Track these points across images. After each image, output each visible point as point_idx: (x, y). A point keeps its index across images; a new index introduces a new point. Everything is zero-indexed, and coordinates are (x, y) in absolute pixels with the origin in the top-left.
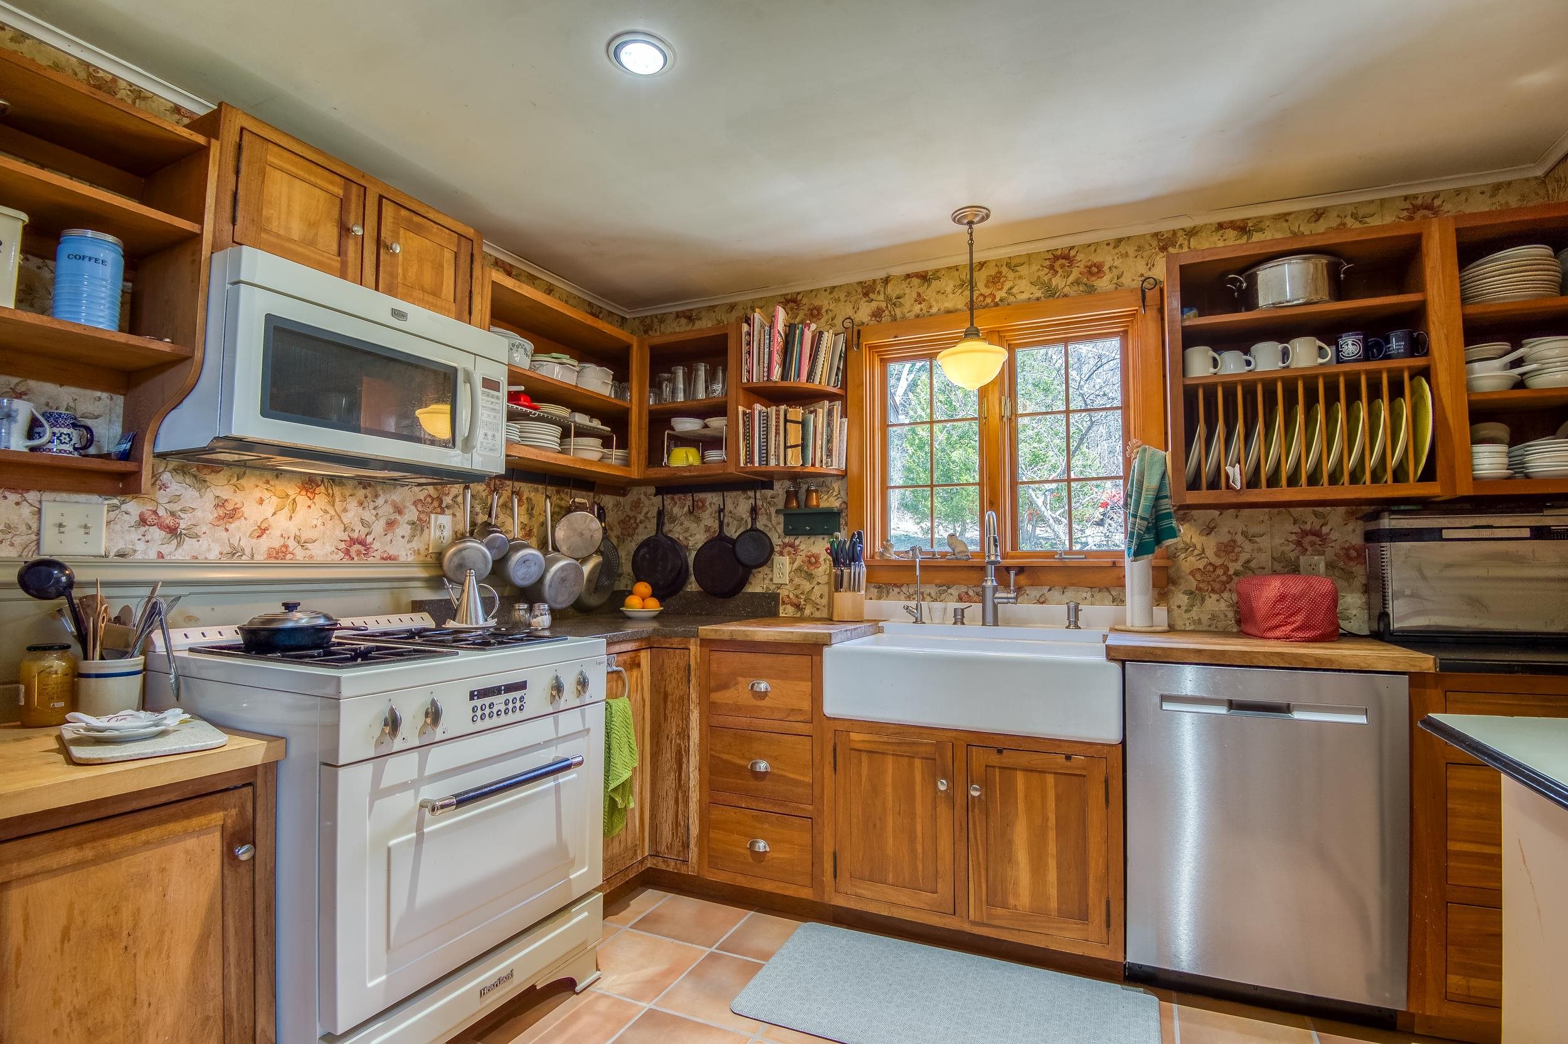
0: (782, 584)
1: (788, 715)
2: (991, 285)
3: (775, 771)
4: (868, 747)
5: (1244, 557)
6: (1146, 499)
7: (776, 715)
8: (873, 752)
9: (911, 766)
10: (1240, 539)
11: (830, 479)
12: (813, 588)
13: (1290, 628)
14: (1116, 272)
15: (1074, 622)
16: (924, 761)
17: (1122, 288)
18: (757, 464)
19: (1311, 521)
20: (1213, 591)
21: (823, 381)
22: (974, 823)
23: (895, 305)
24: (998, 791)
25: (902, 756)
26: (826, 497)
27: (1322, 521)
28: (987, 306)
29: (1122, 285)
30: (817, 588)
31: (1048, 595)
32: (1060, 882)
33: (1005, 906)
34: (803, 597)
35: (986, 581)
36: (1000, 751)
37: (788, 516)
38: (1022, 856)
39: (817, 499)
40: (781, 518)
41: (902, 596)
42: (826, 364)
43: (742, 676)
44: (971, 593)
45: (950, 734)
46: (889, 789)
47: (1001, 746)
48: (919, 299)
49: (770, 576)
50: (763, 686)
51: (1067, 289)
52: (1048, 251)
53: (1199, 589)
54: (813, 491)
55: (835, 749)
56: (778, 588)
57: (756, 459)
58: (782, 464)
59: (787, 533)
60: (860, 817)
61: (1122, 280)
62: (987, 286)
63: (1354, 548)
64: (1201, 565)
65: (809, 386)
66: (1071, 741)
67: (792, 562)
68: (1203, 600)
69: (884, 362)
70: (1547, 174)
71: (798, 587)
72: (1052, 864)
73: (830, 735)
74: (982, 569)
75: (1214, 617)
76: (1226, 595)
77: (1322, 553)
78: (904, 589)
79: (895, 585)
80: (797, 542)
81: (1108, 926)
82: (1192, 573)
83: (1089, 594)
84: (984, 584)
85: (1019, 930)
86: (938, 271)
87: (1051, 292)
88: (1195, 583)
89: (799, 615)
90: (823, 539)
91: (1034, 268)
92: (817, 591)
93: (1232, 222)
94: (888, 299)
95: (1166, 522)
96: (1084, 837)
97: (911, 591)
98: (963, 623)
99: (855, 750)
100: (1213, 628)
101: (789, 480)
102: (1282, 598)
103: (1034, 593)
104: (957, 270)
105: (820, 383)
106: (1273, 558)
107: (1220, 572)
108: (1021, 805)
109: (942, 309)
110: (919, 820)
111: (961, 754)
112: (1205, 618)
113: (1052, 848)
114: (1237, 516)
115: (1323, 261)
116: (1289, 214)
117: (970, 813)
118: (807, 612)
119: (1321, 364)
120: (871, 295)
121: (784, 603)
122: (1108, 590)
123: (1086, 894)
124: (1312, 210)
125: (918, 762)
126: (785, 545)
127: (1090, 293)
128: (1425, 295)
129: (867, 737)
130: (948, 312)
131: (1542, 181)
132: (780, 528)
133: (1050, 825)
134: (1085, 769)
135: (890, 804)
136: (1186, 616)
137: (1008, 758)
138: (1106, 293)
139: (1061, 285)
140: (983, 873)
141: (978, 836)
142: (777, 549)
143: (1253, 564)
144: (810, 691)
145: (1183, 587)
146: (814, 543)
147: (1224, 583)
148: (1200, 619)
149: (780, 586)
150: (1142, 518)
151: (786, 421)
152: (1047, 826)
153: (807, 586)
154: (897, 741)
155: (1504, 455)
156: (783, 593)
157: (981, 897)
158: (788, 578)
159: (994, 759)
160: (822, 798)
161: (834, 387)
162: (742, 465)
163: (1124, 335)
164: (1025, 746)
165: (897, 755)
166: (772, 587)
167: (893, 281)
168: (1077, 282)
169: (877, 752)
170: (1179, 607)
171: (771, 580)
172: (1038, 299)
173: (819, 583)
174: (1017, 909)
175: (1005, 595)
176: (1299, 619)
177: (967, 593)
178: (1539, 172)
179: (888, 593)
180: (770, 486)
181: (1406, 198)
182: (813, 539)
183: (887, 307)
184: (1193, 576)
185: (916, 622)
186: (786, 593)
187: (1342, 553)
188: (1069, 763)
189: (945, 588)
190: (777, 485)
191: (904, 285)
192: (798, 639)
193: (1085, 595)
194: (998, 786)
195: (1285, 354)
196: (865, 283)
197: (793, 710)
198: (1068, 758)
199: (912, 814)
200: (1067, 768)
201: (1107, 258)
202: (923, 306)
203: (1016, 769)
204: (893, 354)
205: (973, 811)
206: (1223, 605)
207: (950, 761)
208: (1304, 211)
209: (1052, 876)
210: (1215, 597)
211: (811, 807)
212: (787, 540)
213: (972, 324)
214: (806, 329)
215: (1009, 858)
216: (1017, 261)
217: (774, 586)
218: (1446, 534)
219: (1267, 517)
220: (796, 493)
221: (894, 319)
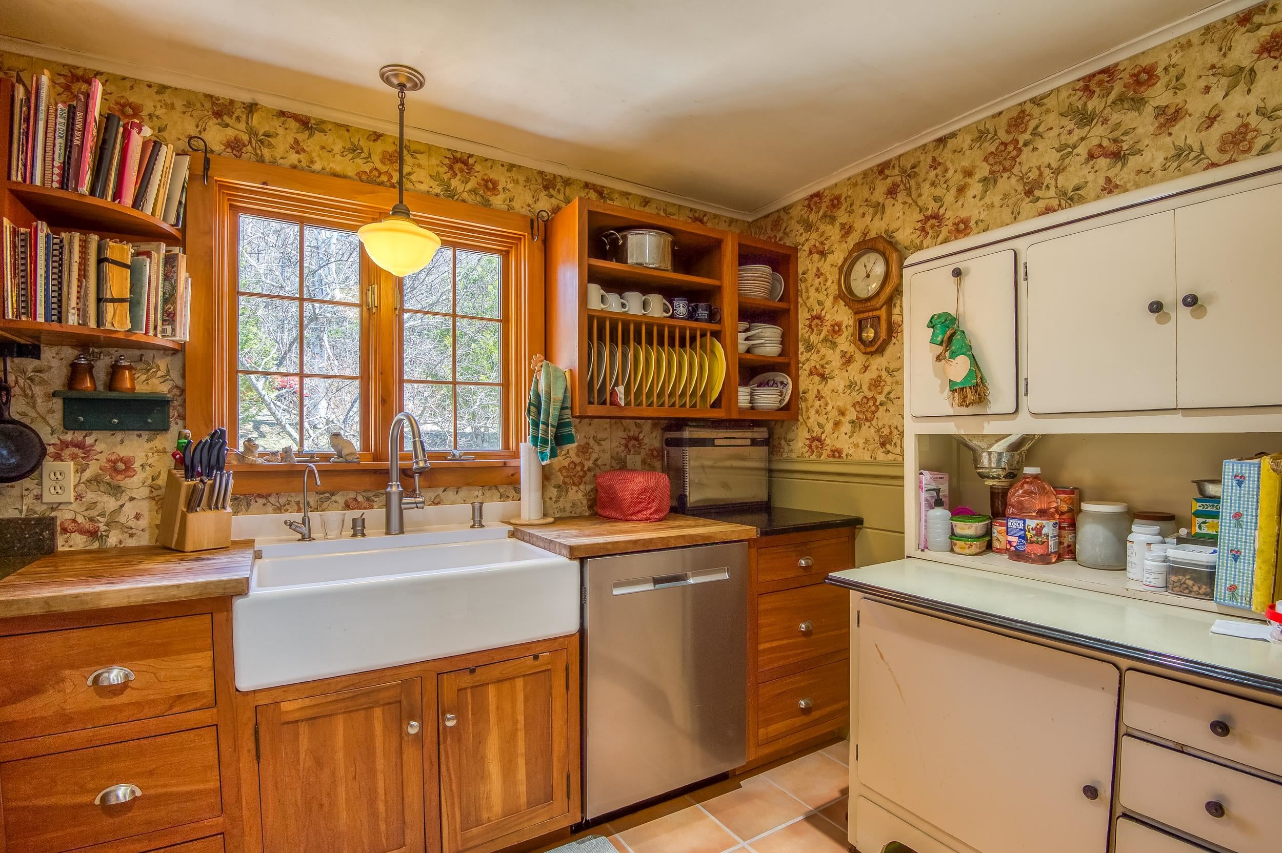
0: (60, 504)
1: (171, 707)
2: (387, 162)
3: (152, 792)
4: (309, 713)
5: (594, 456)
6: (554, 409)
7: (148, 711)
8: (315, 718)
9: (369, 720)
10: (592, 442)
11: (151, 353)
12: (122, 506)
13: (649, 511)
14: (508, 195)
15: (478, 521)
16: (386, 707)
17: (513, 211)
18: (41, 319)
19: (634, 431)
20: (574, 484)
21: (158, 213)
22: (446, 753)
23: (262, 143)
24: (470, 712)
25: (357, 710)
26: (144, 377)
27: (639, 430)
28: (381, 184)
29: (513, 208)
30: (129, 505)
31: (442, 495)
32: (528, 777)
33: (478, 823)
34: (101, 519)
35: (391, 486)
36: (472, 671)
37: (68, 403)
38: (494, 769)
39: (133, 379)
40: (58, 404)
41: (270, 508)
42: (162, 190)
43: (72, 667)
44: (360, 499)
45: (418, 668)
46: (340, 755)
47: (471, 666)
48: (296, 147)
49: (35, 492)
50: (115, 675)
51: (465, 195)
52: (448, 150)
53: (565, 483)
54: (126, 368)
55: (256, 732)
56: (53, 509)
57: (41, 310)
58: (92, 324)
59: (69, 424)
60: (299, 804)
61: (513, 204)
62: (383, 162)
63: (655, 449)
64: (566, 463)
65: (135, 213)
66: (536, 642)
67: (81, 470)
68: (567, 491)
69: (235, 210)
70: (753, 222)
71: (92, 505)
72: (521, 762)
73: (250, 714)
74: (386, 473)
75: (574, 505)
76: (582, 487)
77: (639, 453)
78: (272, 499)
79: (260, 496)
80: (89, 441)
81: (569, 797)
82: (560, 470)
83: (481, 492)
84: (389, 489)
85: (492, 840)
86: (323, 122)
87: (451, 194)
88: (562, 478)
89: (96, 545)
90: (140, 436)
91: (434, 161)
92: (129, 510)
93: (594, 185)
94: (252, 132)
95: (567, 429)
96: (550, 727)
97: (283, 501)
98: (363, 535)
99: (288, 723)
100: (573, 515)
101: (73, 346)
102: (645, 490)
103: (430, 494)
104: (348, 131)
105: (153, 214)
106: (612, 457)
107: (578, 468)
108: (493, 718)
109: (328, 170)
110: (380, 777)
111: (431, 687)
112: (568, 506)
113: (521, 747)
114: (590, 424)
115: (669, 238)
116: (629, 194)
117: (442, 747)
118: (112, 541)
119: (665, 317)
120: (226, 118)
121: (65, 530)
122: (496, 487)
123: (551, 777)
124: (643, 197)
125: (378, 712)
126: (65, 445)
127: (486, 206)
128: (722, 282)
129: (307, 702)
130: (335, 175)
131: (750, 224)
132: (56, 419)
133: (519, 727)
134: (549, 663)
135: (341, 772)
136: (555, 506)
137: (482, 675)
138: (499, 211)
139: (460, 189)
140: (456, 801)
141: (451, 765)
142: (51, 450)
143: (599, 462)
144: (210, 664)
145: (553, 482)
146: (122, 442)
147: (581, 477)
148: (564, 508)
149: (55, 507)
150: (553, 426)
151: (101, 261)
152: (516, 729)
153: (110, 503)
154: (351, 695)
155: (748, 394)
156: (63, 516)
157: (456, 827)
158: (73, 494)
159: (467, 680)
160: (239, 801)
161: (172, 225)
162: (10, 317)
163: (506, 255)
164: (498, 657)
165: (350, 712)
166: (40, 509)
167: (260, 112)
168: (473, 191)
169: (320, 717)
170: (551, 499)
171: (39, 497)
172: (437, 195)
173: (132, 499)
174: (490, 821)
175: (412, 500)
176: (655, 505)
177: (355, 499)
178: (750, 220)
179: (248, 505)
180: (33, 351)
181: (691, 210)
182: (119, 436)
183: (250, 142)
184: (561, 473)
185: (303, 539)
186: (70, 516)
187: (649, 453)
188: (537, 663)
189: (327, 495)
190: (48, 353)
191: (277, 123)
192: (189, 594)
193: (476, 493)
194: (470, 707)
195: (645, 305)
196: (218, 99)
197: (180, 697)
198: (536, 657)
199: (372, 773)
200: (536, 667)
201: (502, 179)
202: (302, 156)
203: (488, 684)
204: (251, 203)
205: (445, 742)
206: (580, 494)
207: (418, 697)
208: (639, 196)
209: (522, 774)
210: (575, 488)
211: (221, 820)
212: (69, 437)
213: (401, 201)
214: (134, 132)
215: (482, 775)
216: (417, 147)
217: (44, 507)
218: (717, 442)
219: (608, 426)
220: (90, 369)
221: (261, 160)
